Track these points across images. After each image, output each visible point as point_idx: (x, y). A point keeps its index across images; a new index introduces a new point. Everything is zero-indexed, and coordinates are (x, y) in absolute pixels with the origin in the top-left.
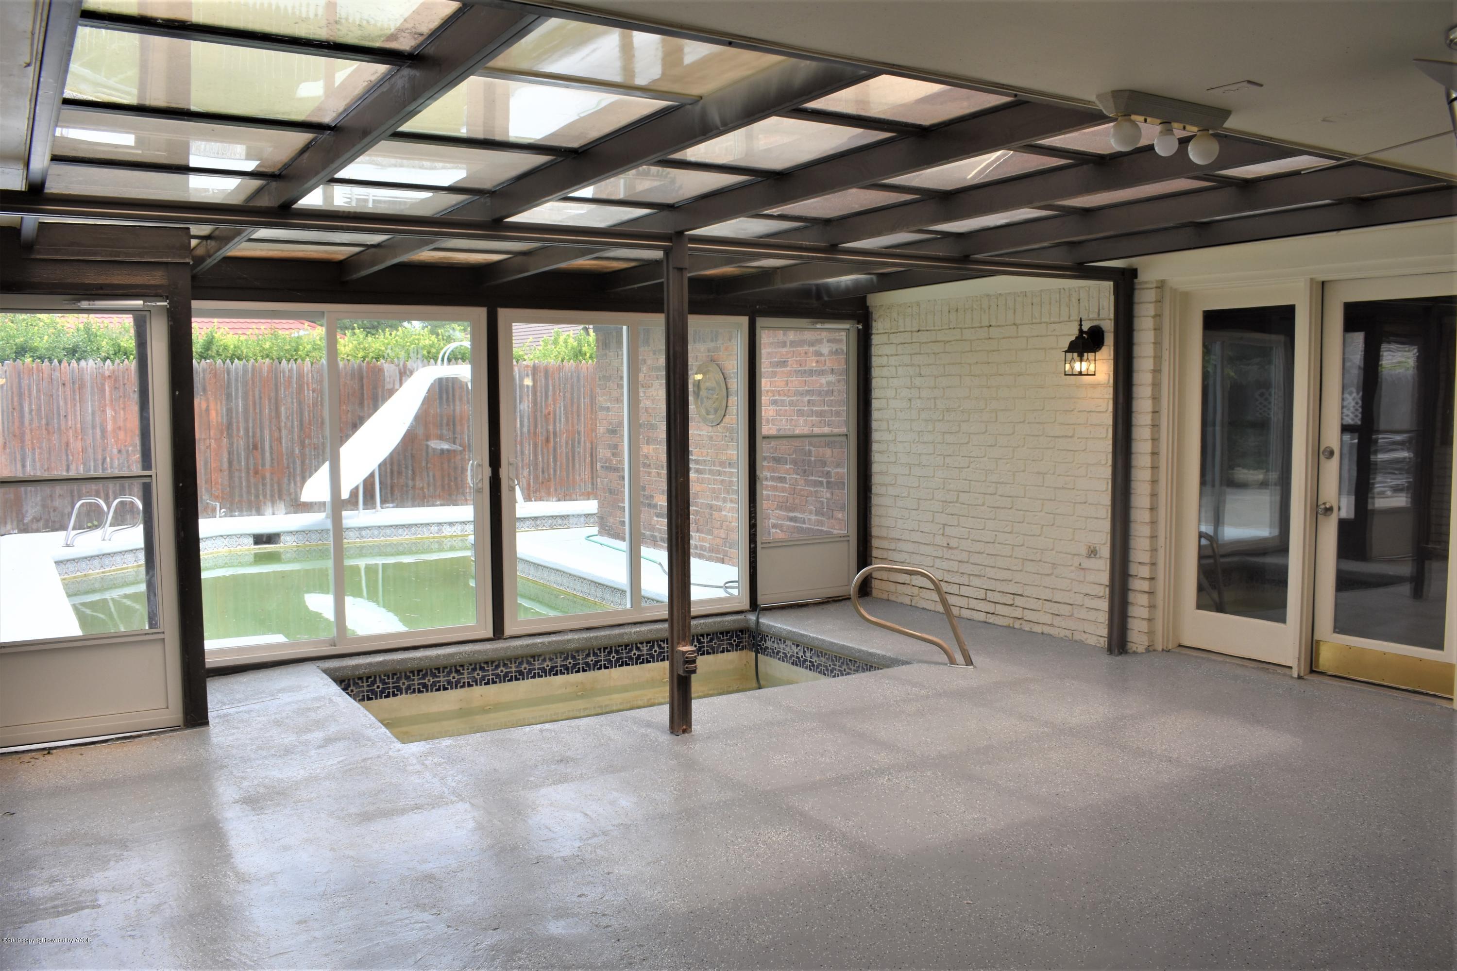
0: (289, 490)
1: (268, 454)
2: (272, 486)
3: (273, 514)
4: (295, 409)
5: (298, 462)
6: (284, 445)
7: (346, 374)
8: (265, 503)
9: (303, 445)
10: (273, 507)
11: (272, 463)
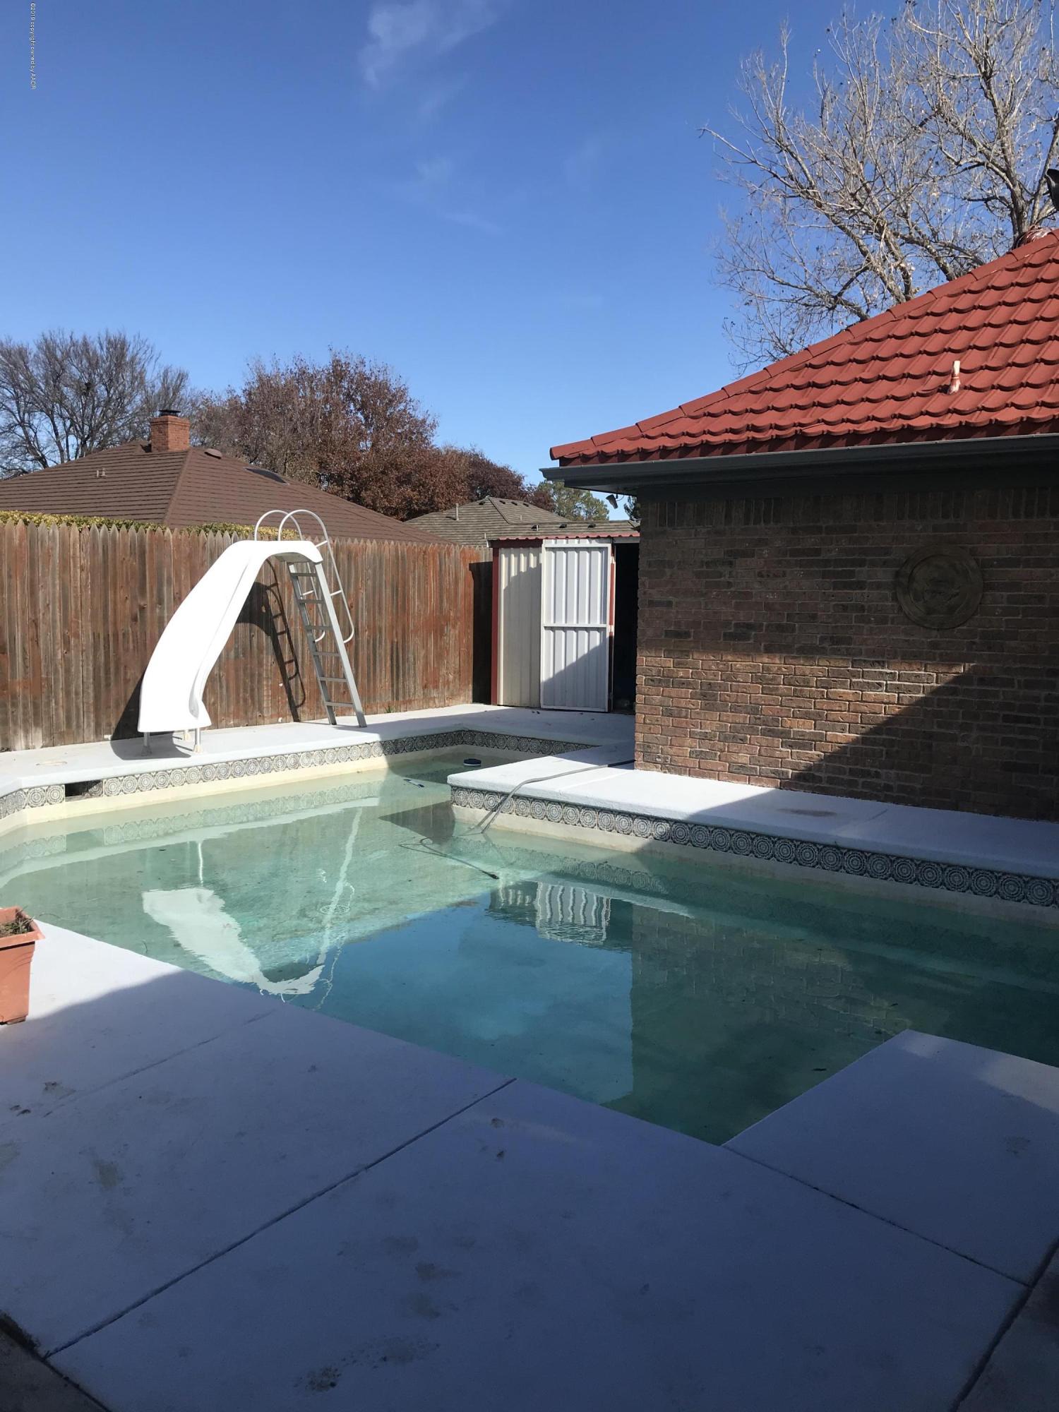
0: (48, 713)
1: (19, 659)
2: (25, 707)
3: (28, 748)
4: (57, 595)
5: (61, 671)
6: (41, 646)
7: (125, 545)
8: (15, 732)
9: (66, 643)
10: (26, 737)
11: (25, 672)
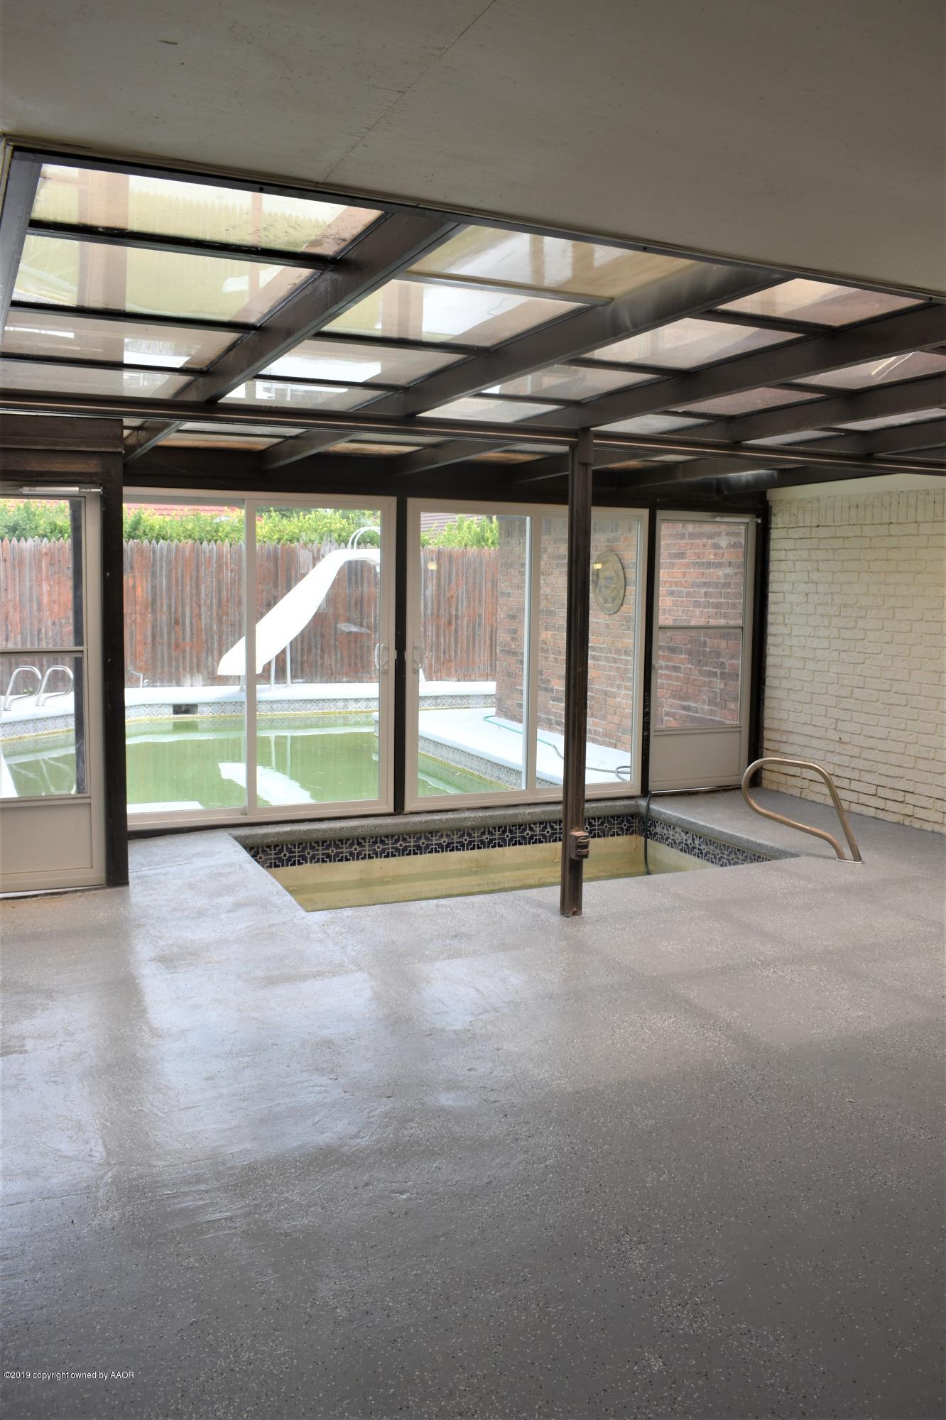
0: (206, 664)
1: (188, 629)
2: (191, 659)
3: (192, 686)
4: (214, 588)
5: (216, 638)
6: (203, 621)
7: (262, 555)
8: (184, 675)
9: (220, 621)
10: (192, 679)
11: (192, 638)
